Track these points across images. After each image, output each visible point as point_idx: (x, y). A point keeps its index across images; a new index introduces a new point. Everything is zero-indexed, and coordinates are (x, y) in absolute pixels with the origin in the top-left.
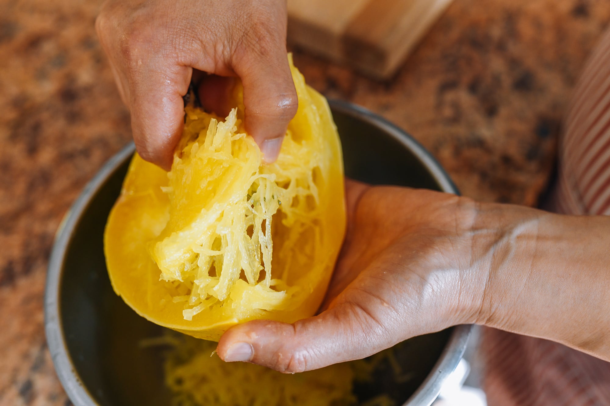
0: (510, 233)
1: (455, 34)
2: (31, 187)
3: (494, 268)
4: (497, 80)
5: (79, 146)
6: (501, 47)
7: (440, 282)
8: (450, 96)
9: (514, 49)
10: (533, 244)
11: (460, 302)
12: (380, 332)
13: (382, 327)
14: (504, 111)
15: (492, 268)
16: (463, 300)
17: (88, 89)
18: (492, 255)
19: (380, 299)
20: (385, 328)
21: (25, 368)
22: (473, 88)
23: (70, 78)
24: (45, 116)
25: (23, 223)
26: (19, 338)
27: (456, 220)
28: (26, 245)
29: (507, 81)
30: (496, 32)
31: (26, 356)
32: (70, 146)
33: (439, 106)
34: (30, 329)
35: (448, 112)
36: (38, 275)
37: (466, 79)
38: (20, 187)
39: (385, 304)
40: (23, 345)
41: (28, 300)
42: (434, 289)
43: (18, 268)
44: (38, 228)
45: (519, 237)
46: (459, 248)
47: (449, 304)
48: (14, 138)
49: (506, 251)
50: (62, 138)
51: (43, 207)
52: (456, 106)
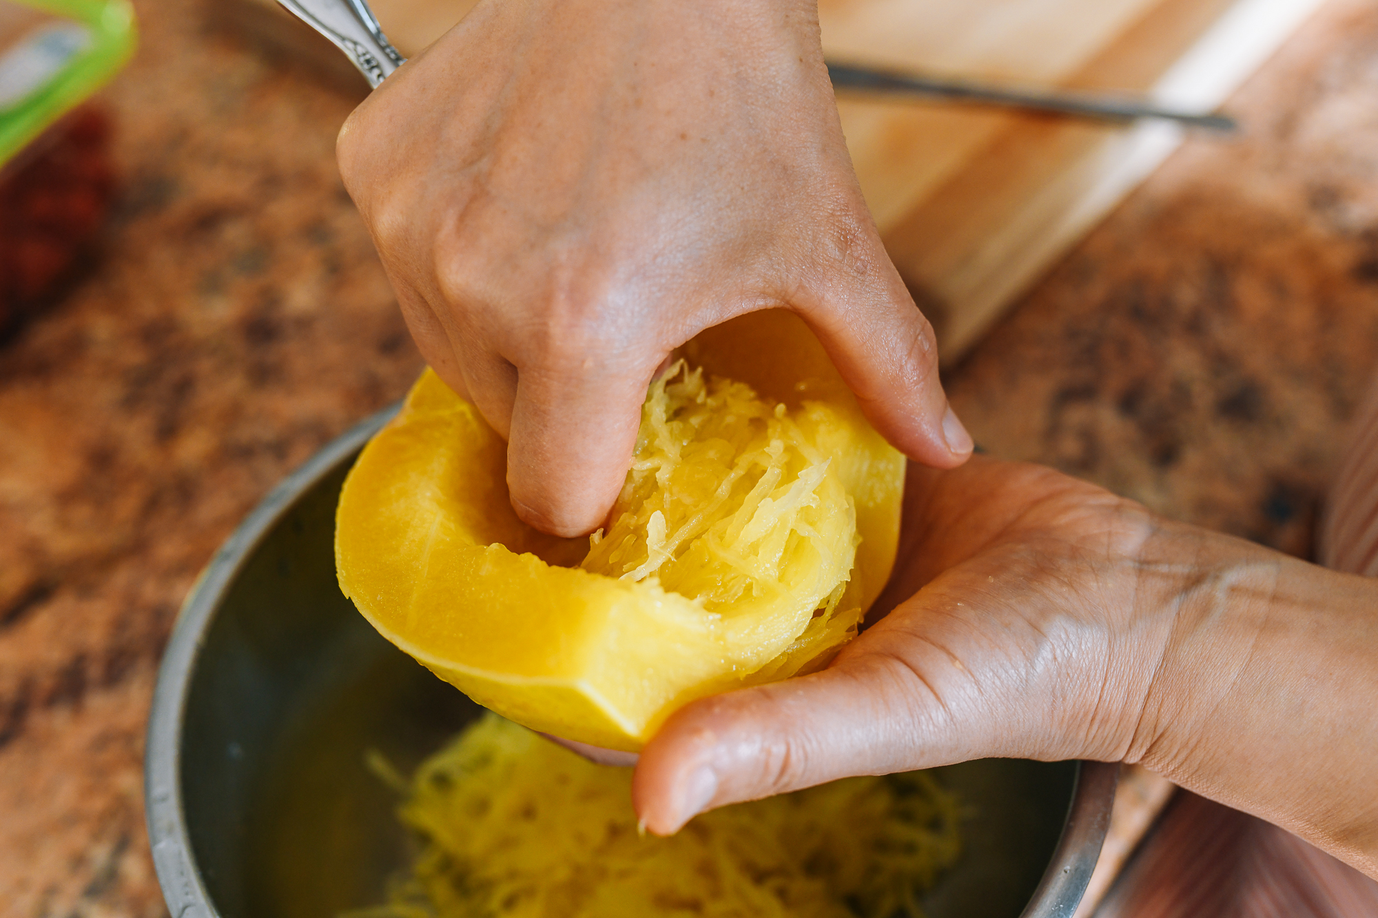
0: (1217, 578)
1: (1097, 291)
2: (152, 505)
3: (1175, 641)
4: (1181, 392)
5: (266, 432)
6: (1195, 326)
7: (1071, 645)
8: (1076, 415)
9: (1224, 333)
10: (1262, 607)
11: (1102, 703)
12: (941, 719)
13: (945, 710)
14: (1192, 458)
15: (1172, 639)
16: (1108, 699)
17: (304, 323)
18: (1175, 614)
19: (949, 653)
20: (951, 714)
21: (74, 887)
22: (1129, 403)
23: (271, 297)
24: (205, 366)
25: (121, 578)
26: (71, 820)
27: (1110, 534)
28: (119, 624)
29: (1204, 397)
30: (1187, 295)
31: (78, 861)
32: (245, 433)
33: (1052, 432)
34: (98, 804)
35: (1070, 447)
36: (135, 692)
37: (1116, 381)
38: (127, 506)
39: (957, 663)
40: (78, 838)
41: (103, 741)
42: (1057, 657)
43: (94, 671)
44: (150, 591)
45: (1234, 590)
46: (1110, 585)
47: (1081, 699)
48: (131, 403)
49: (1205, 611)
50: (233, 414)
51: (169, 549)
52: (1089, 437)
